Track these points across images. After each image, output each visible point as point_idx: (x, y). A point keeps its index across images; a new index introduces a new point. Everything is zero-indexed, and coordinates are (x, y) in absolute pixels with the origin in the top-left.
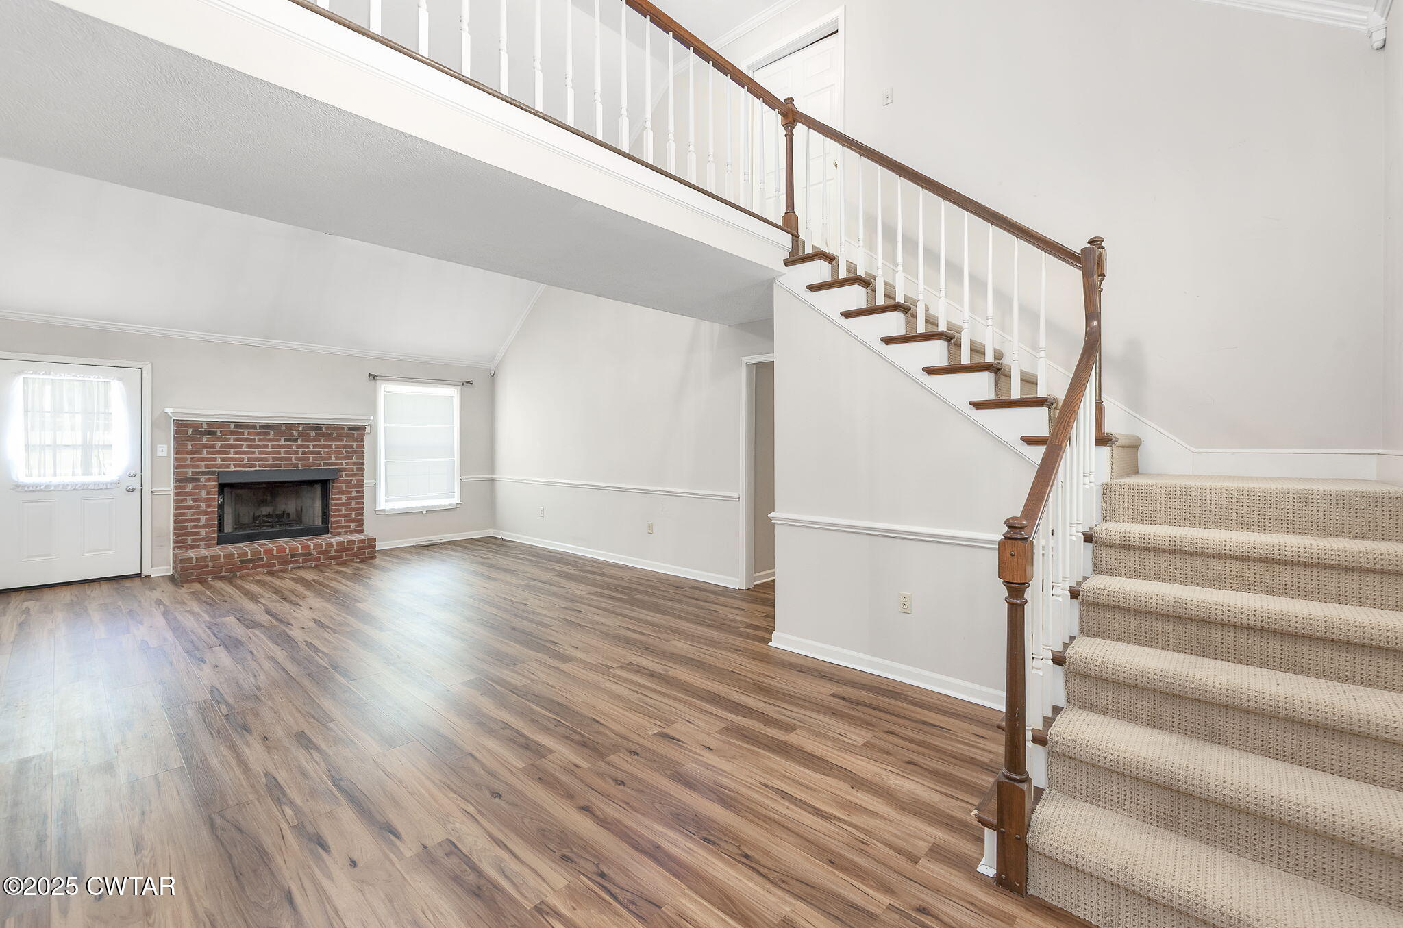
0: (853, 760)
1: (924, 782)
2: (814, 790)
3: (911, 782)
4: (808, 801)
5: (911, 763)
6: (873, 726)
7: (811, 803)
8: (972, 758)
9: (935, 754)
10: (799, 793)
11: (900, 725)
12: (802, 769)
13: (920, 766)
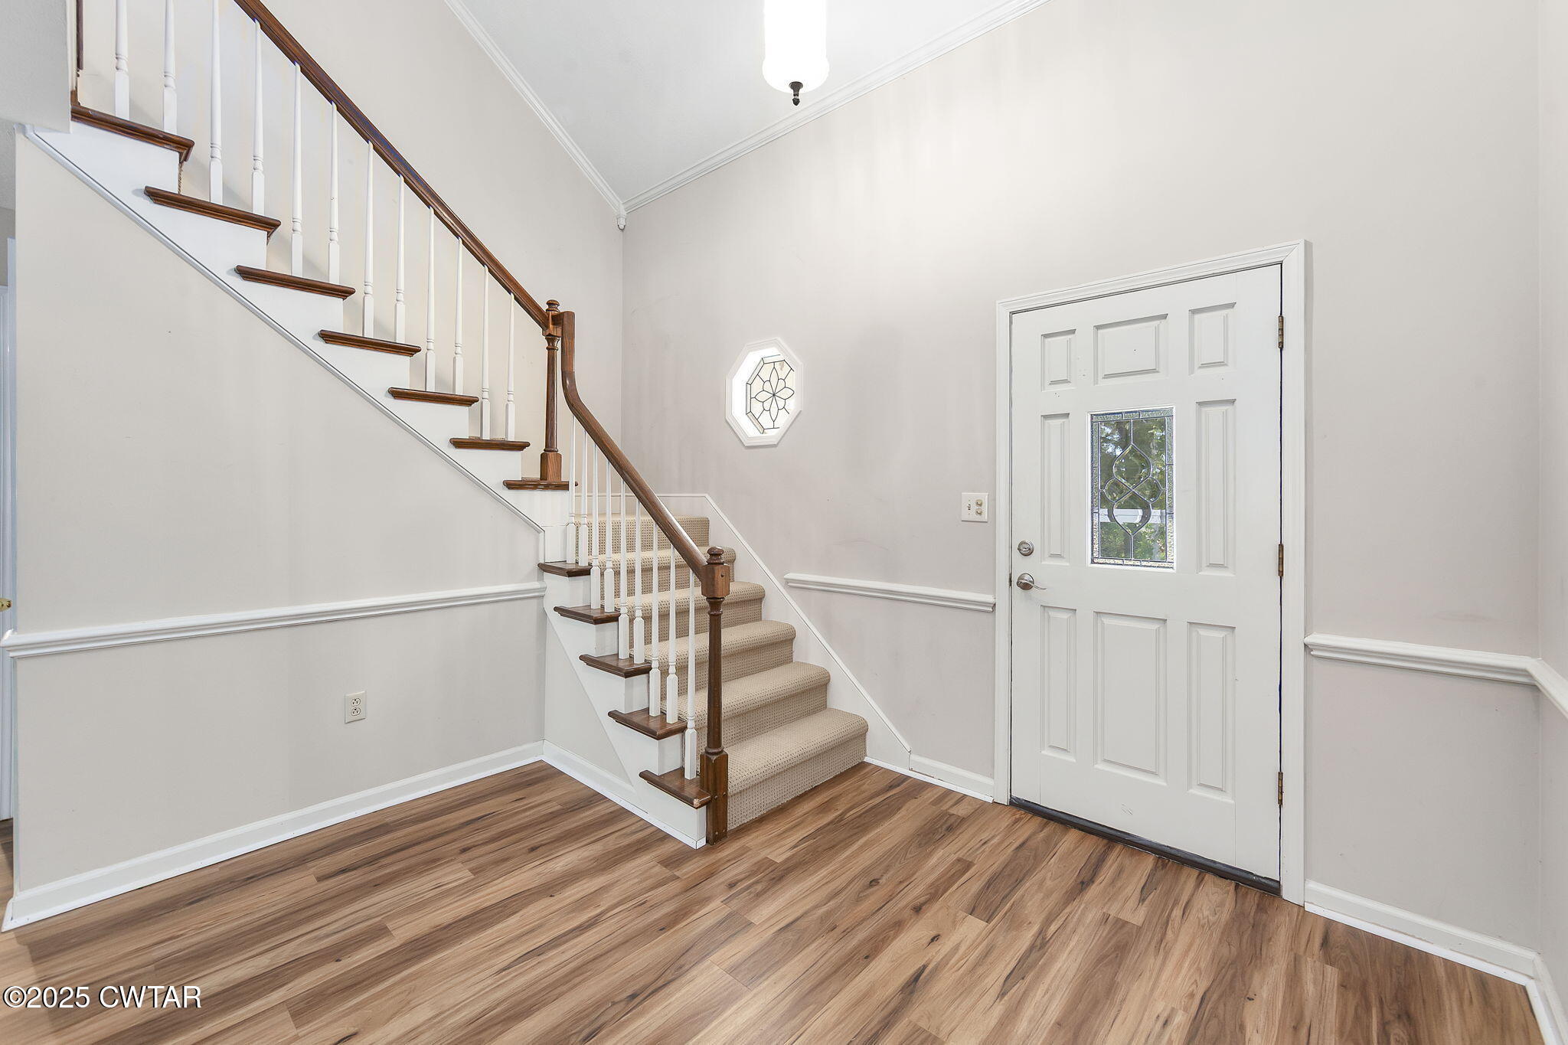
0: (494, 888)
1: (571, 849)
2: (540, 926)
3: (563, 856)
4: (559, 933)
5: (533, 849)
6: (439, 860)
7: (563, 932)
8: (551, 813)
9: (530, 831)
10: (538, 940)
11: (455, 840)
12: (489, 931)
13: (541, 846)
